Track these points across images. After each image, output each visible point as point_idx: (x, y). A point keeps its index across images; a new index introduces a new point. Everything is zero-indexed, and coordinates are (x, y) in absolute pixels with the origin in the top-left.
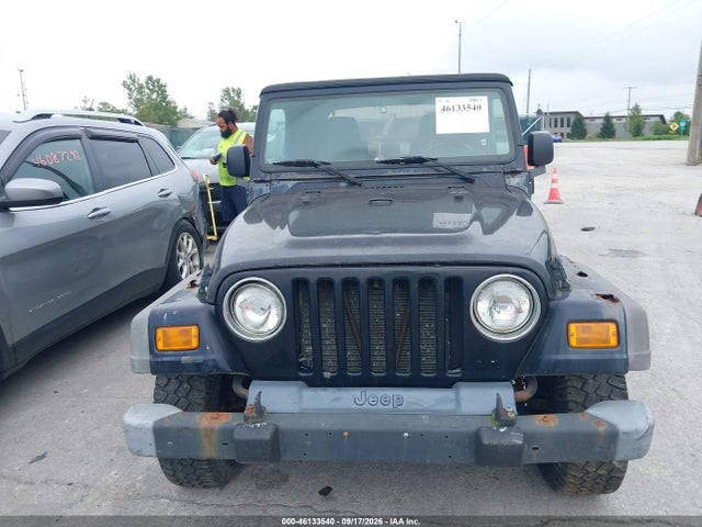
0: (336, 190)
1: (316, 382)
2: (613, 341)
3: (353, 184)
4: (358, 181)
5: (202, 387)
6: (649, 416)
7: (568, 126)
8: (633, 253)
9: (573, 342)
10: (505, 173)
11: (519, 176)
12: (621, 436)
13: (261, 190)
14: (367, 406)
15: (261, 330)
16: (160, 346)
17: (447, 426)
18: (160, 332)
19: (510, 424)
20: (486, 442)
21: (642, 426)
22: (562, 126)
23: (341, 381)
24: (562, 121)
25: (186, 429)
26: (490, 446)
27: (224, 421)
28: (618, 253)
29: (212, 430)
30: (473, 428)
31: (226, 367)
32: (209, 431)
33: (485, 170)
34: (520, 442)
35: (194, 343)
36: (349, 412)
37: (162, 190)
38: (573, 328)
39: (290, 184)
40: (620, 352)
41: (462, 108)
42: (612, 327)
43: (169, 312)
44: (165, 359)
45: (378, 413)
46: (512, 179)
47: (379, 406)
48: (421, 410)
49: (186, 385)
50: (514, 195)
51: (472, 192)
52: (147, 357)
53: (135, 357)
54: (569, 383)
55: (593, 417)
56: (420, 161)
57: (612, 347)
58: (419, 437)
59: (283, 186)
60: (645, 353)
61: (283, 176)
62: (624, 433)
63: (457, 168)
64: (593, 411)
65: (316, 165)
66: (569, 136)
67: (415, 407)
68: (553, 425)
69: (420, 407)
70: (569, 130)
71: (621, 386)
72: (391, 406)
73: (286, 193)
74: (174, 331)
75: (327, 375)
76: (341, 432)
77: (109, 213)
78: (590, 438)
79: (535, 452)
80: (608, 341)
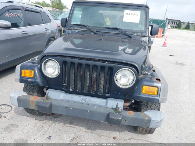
0: (90, 35)
1: (67, 92)
2: (156, 93)
3: (95, 33)
4: (97, 33)
5: (37, 89)
6: (162, 117)
7: (176, 24)
8: (183, 64)
9: (143, 91)
10: (141, 36)
11: (146, 37)
12: (152, 121)
13: (68, 32)
14: (80, 101)
15: (53, 74)
16: (23, 75)
17: (101, 110)
18: (23, 71)
19: (119, 112)
20: (110, 117)
21: (159, 119)
22: (174, 24)
23: (74, 92)
24: (175, 22)
25: (26, 100)
26: (111, 118)
27: (38, 99)
28: (178, 64)
29: (33, 101)
30: (108, 112)
31: (41, 84)
32: (33, 102)
33: (136, 34)
34: (121, 119)
35: (32, 76)
36: (75, 102)
37: (46, 28)
38: (144, 87)
39: (77, 31)
40: (157, 97)
41: (132, 14)
42: (156, 89)
43: (26, 65)
44: (24, 79)
45: (83, 103)
46: (143, 38)
47: (84, 101)
48: (95, 104)
49: (32, 87)
50: (143, 43)
51: (130, 41)
52: (19, 78)
53: (16, 77)
54: (143, 103)
55: (145, 114)
56: (117, 29)
57: (155, 95)
58: (92, 112)
59: (75, 31)
60: (165, 98)
61: (75, 28)
62: (153, 120)
63: (127, 33)
64: (146, 113)
65: (85, 26)
66: (176, 27)
67: (94, 103)
68: (132, 115)
69: (95, 103)
70: (176, 25)
71: (158, 106)
72: (87, 102)
73: (75, 34)
74: (27, 71)
75: (71, 90)
76: (70, 107)
77: (27, 33)
78: (143, 120)
79: (125, 122)
80: (154, 93)
